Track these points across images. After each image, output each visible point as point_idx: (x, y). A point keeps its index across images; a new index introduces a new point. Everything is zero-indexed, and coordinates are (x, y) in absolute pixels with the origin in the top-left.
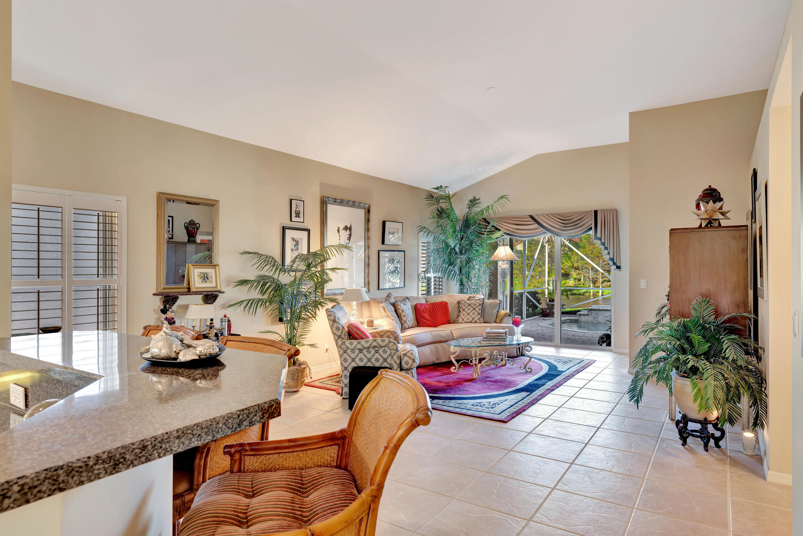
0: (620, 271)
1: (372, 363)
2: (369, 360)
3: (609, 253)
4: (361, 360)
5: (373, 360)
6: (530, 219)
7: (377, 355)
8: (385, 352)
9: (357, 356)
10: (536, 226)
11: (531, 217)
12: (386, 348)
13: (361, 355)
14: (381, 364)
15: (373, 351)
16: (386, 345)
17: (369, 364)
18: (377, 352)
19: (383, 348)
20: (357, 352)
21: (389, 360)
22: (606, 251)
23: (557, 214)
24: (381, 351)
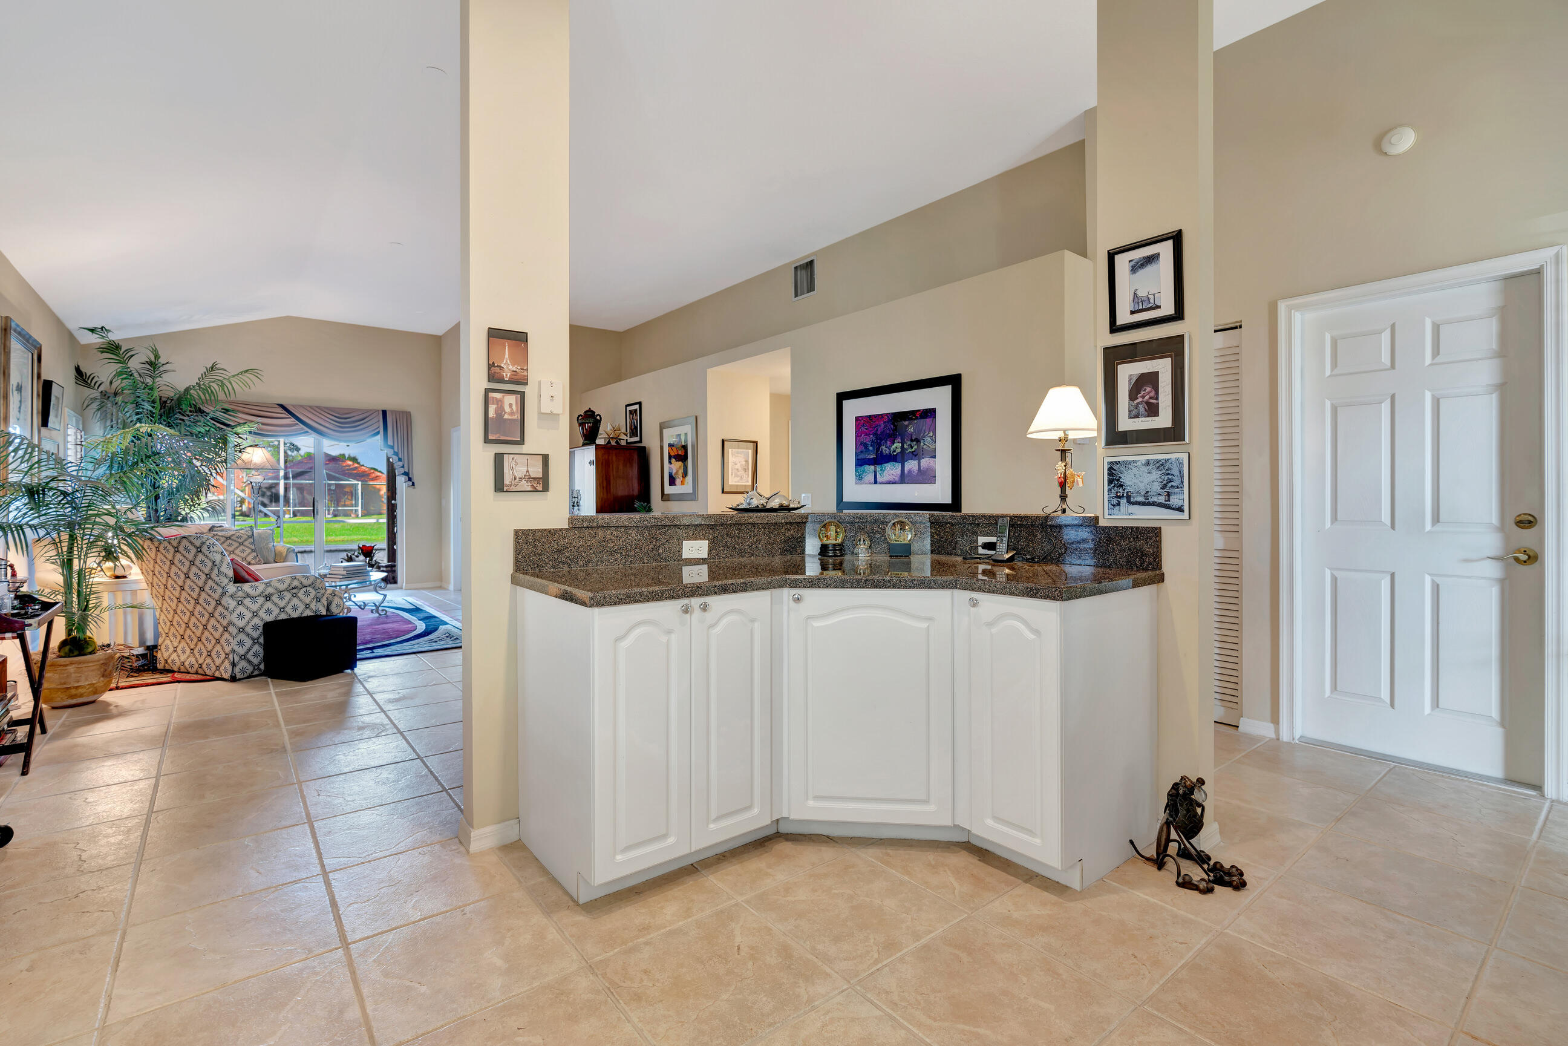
0: (415, 488)
1: (287, 614)
2: (282, 610)
3: (403, 467)
4: (269, 612)
5: (288, 609)
6: (280, 410)
7: (295, 601)
8: (307, 594)
9: (262, 606)
10: (292, 420)
11: (282, 406)
12: (308, 589)
13: (269, 605)
14: (302, 614)
15: (288, 595)
16: (313, 583)
17: (283, 616)
18: (294, 595)
19: (305, 589)
20: (261, 600)
21: (313, 606)
22: (401, 464)
23: (327, 408)
24: (301, 594)
